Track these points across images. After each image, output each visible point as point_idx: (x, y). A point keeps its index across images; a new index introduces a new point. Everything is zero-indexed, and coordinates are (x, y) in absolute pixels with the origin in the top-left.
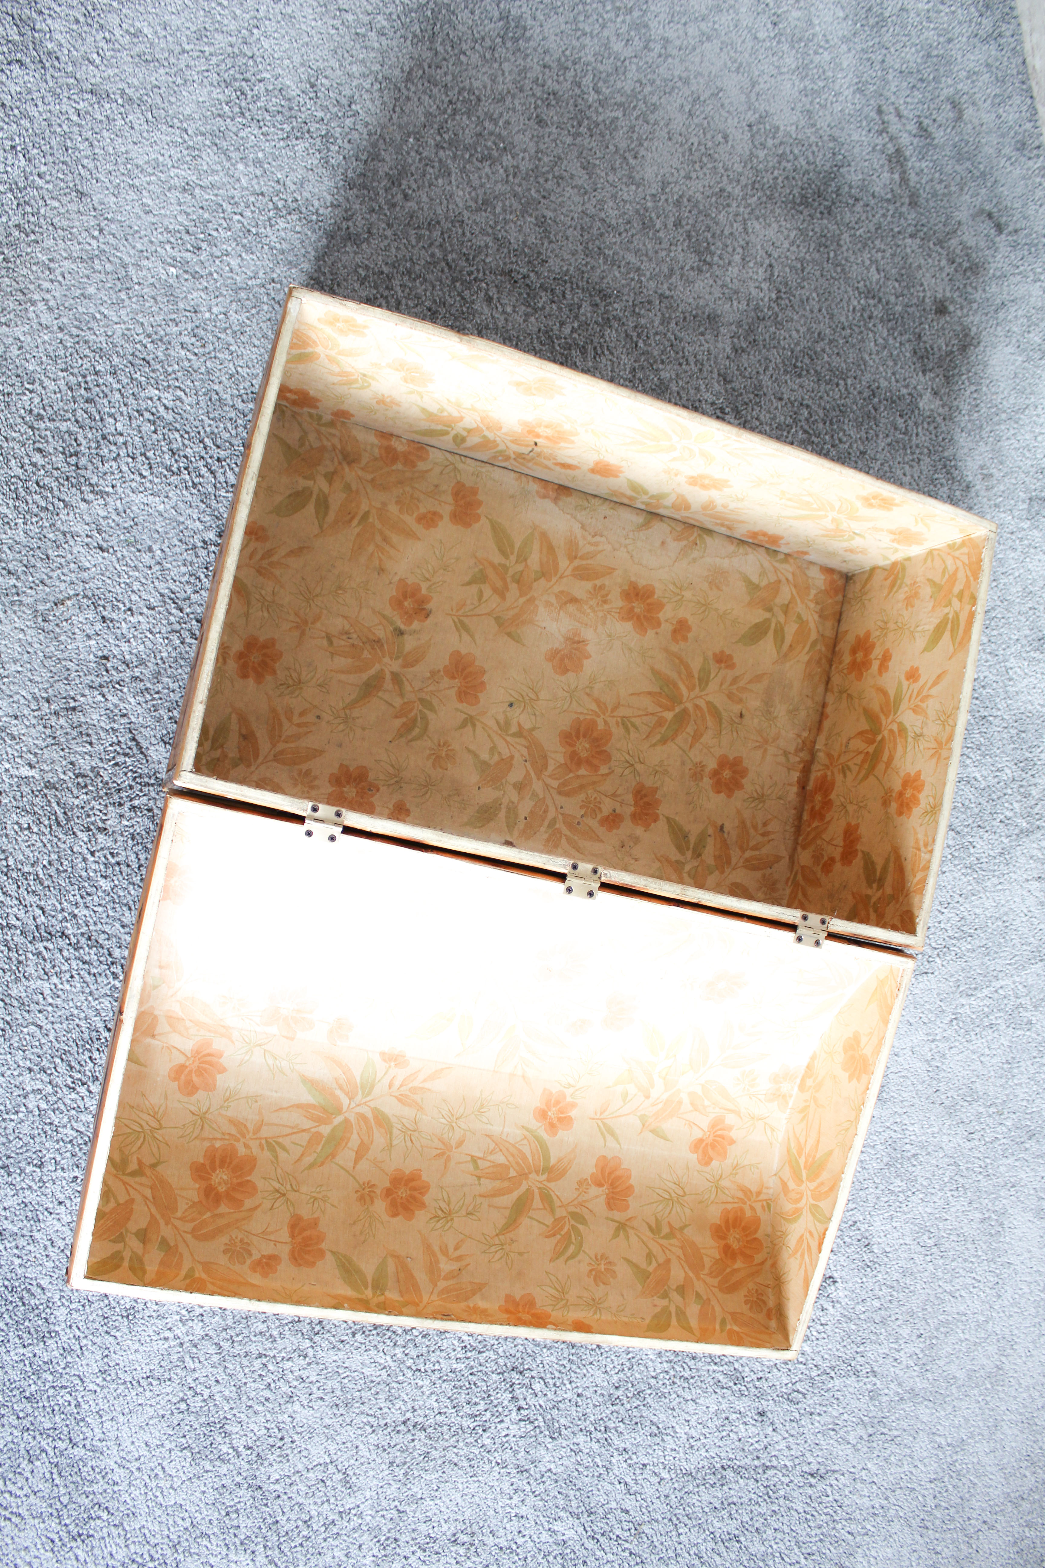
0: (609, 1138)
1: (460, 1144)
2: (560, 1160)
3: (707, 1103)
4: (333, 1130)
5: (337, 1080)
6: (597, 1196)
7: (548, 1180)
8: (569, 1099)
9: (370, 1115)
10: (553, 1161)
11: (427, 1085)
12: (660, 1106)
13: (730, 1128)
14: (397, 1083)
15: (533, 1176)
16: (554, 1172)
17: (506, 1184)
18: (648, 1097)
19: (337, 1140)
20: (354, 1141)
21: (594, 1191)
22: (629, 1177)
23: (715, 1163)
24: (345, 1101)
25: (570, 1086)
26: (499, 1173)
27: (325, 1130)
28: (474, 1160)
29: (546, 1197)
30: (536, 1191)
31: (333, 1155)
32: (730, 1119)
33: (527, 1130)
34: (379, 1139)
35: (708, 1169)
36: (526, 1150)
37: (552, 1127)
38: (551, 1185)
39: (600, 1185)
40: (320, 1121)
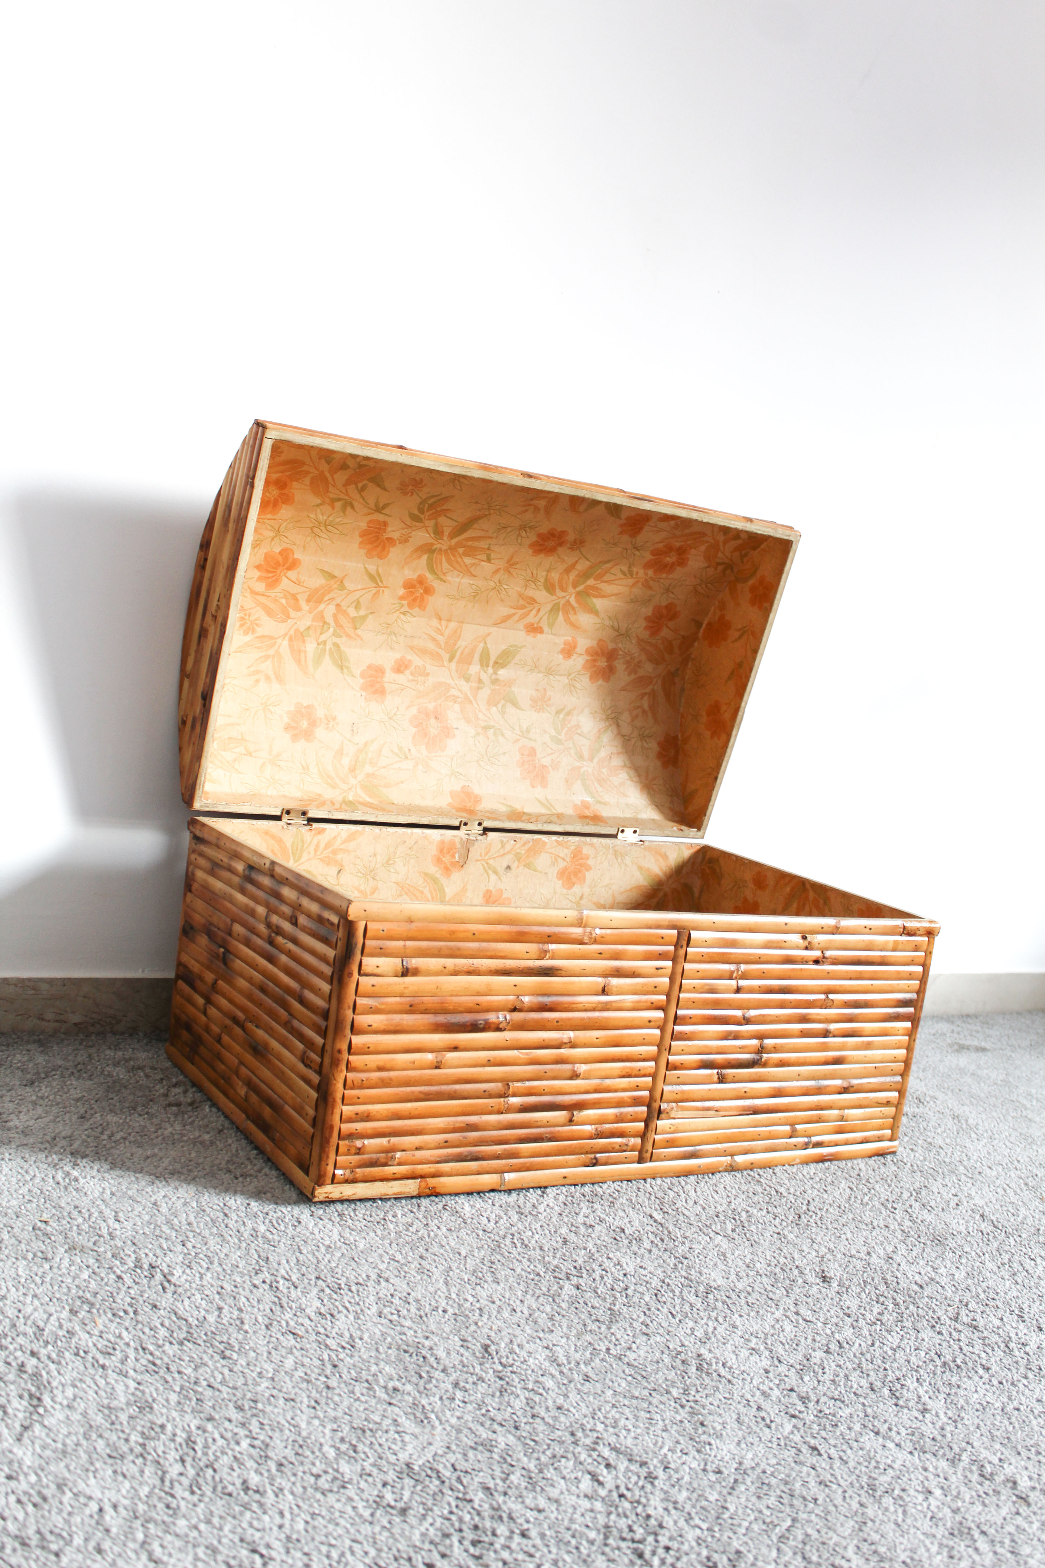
0: (374, 572)
1: (496, 571)
2: (420, 557)
3: (283, 601)
4: (585, 581)
5: (575, 613)
6: (394, 531)
7: (433, 544)
8: (405, 603)
9: (558, 590)
10: (425, 557)
11: (513, 611)
12: (326, 598)
13: (260, 579)
14: (534, 612)
15: (444, 548)
16: (427, 549)
17: (470, 543)
18: (338, 605)
19: (585, 575)
20: (572, 576)
21: (395, 535)
22: (361, 543)
23: (277, 550)
24: (573, 600)
25: (403, 613)
26: (471, 552)
27: (591, 582)
28: (489, 560)
29: (438, 532)
30: (445, 538)
31: (591, 567)
32: (260, 587)
33: (442, 580)
34: (555, 576)
35: (284, 546)
36: (445, 565)
37: (421, 581)
38: (431, 541)
39: (390, 539)
40: (592, 587)
